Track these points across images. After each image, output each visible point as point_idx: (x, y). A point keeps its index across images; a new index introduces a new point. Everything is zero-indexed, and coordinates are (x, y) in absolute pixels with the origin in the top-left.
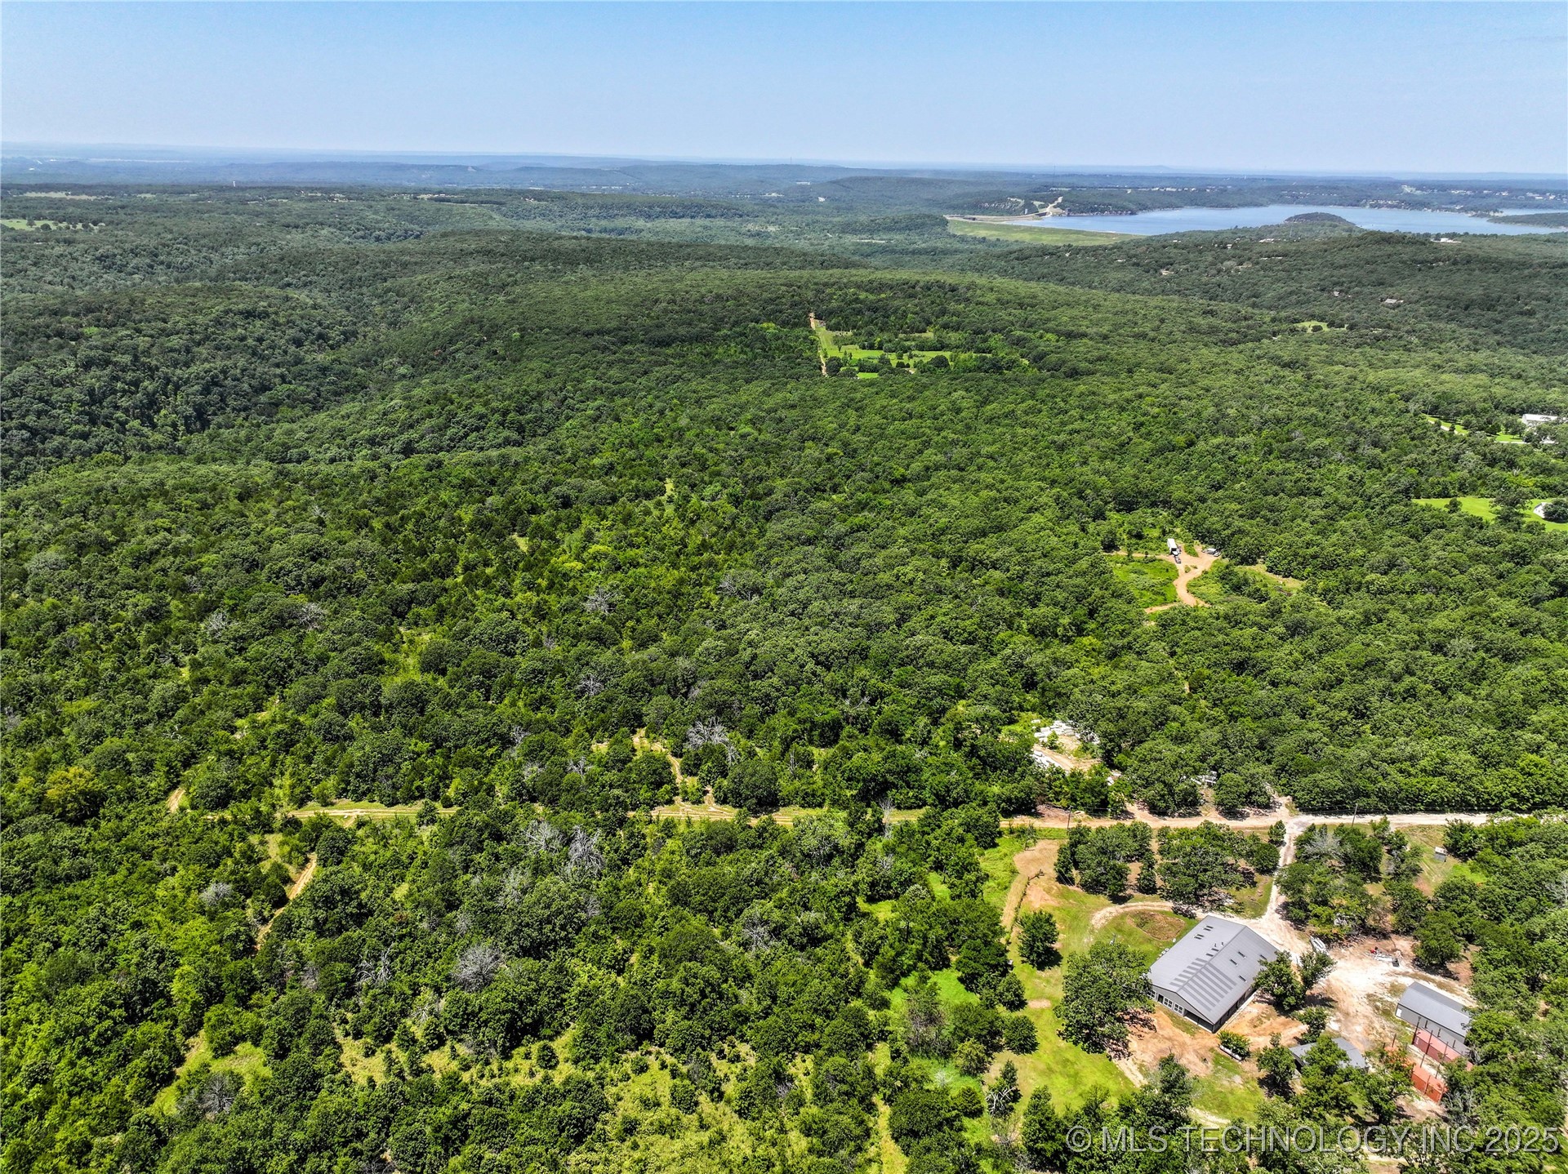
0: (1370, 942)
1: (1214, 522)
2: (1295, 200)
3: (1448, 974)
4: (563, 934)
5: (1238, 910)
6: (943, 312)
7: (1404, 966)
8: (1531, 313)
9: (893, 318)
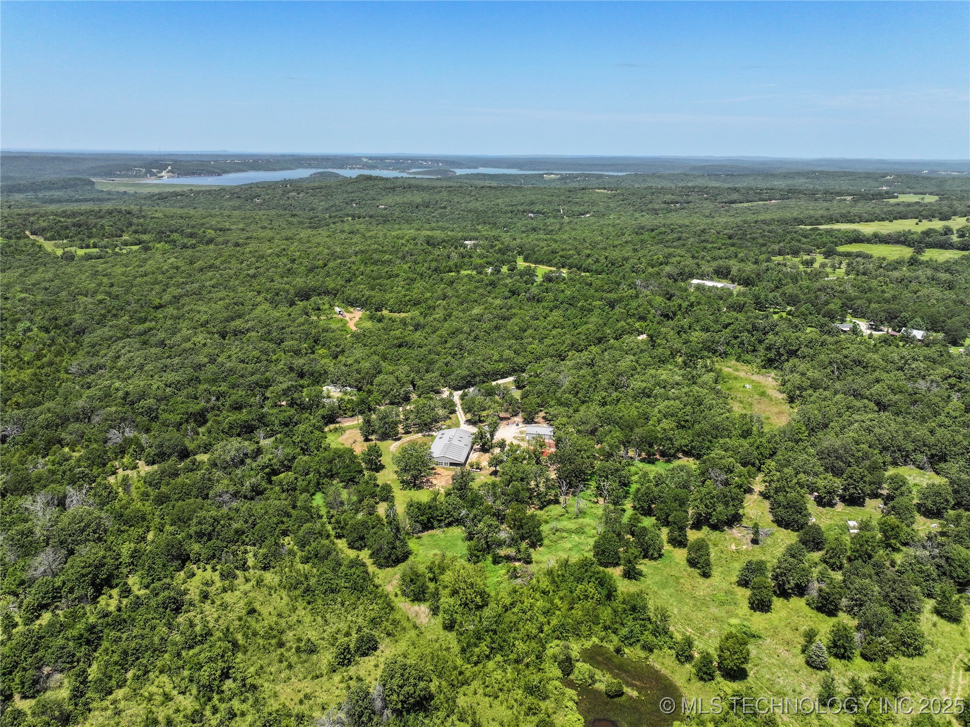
0: (505, 422)
1: (354, 295)
2: (310, 166)
3: (536, 423)
4: (97, 536)
5: (449, 427)
6: (131, 224)
7: (521, 425)
8: (445, 208)
9: (94, 230)
